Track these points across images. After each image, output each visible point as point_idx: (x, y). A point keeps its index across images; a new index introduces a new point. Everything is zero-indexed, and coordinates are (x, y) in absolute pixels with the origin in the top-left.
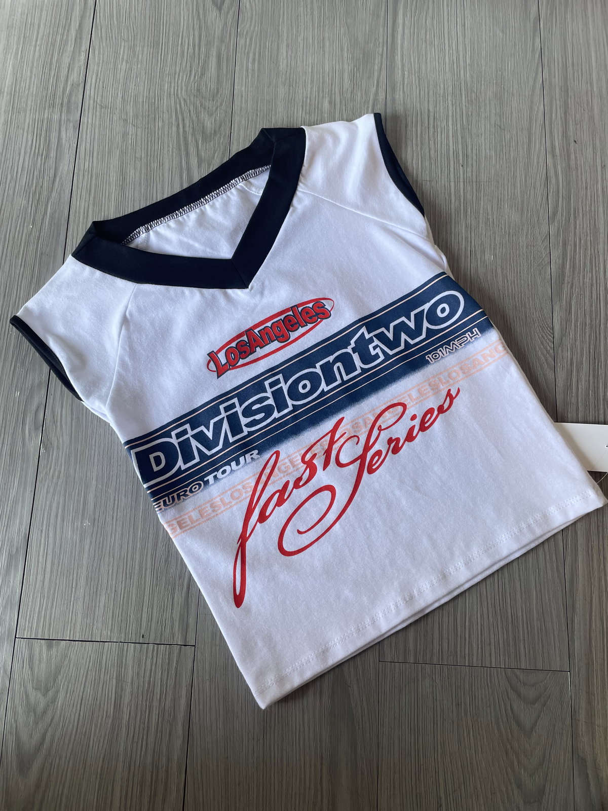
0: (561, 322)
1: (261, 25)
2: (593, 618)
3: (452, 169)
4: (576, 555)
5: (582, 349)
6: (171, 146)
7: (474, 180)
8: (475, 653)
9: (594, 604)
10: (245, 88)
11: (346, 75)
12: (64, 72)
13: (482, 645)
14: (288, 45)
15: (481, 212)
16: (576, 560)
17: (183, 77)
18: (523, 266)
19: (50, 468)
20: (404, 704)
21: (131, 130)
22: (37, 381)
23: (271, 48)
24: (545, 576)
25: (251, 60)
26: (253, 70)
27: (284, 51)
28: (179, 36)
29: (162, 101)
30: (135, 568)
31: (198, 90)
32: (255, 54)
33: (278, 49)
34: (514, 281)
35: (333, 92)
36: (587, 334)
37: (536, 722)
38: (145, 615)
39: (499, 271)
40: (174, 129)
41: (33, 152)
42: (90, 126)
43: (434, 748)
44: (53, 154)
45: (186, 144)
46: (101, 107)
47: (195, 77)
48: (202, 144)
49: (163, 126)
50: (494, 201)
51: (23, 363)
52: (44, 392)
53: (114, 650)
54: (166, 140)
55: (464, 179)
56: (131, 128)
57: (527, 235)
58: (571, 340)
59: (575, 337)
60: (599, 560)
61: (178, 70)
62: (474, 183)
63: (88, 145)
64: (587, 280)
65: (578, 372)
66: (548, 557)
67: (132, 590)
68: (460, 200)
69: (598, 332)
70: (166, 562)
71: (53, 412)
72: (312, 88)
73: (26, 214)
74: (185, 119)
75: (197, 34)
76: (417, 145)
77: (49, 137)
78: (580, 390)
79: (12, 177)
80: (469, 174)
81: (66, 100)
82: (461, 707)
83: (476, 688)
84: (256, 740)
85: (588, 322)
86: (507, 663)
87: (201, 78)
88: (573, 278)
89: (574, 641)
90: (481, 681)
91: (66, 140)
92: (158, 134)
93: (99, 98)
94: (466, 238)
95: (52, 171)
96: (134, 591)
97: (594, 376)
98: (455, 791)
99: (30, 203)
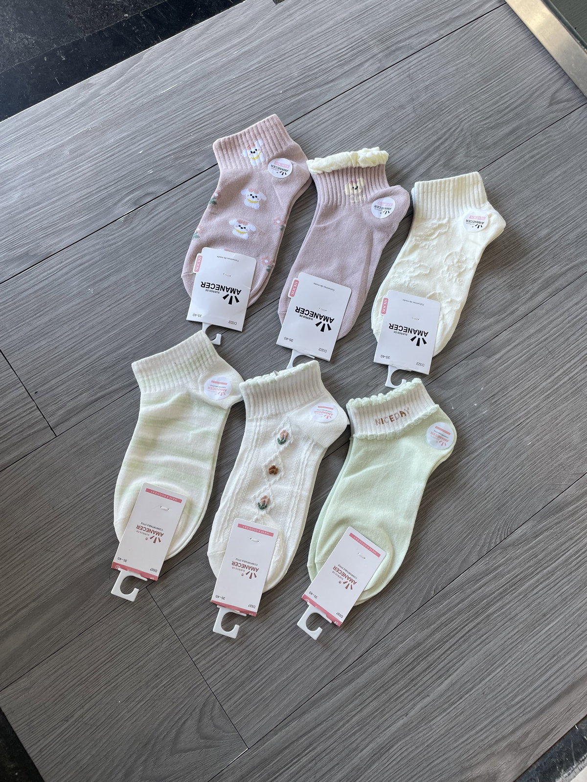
0: (522, 535)
1: (565, 142)
2: (306, 737)
3: (573, 362)
4: (346, 685)
5: (514, 568)
6: (420, 145)
7: (579, 385)
8: (208, 659)
9: (318, 729)
10: (507, 166)
11: (579, 230)
12: (413, 31)
13: (218, 661)
14: (565, 172)
15: (558, 409)
16: (342, 688)
17: (478, 116)
18: (543, 473)
19: (113, 235)
20: (126, 632)
21: (409, 109)
22: (170, 178)
23: (553, 162)
24: (310, 672)
25: (531, 154)
26: (525, 161)
27: (559, 173)
28: (507, 91)
29: (448, 115)
30: (83, 349)
31: (478, 134)
32: (538, 154)
33: (556, 167)
34: (525, 475)
35: (557, 231)
36: (529, 564)
37: (189, 750)
38: (53, 382)
39: (523, 457)
40: (435, 138)
41: (336, 53)
42: (388, 78)
43: (109, 682)
44: (346, 68)
45: (430, 155)
46: (409, 76)
47: (485, 124)
48: (440, 166)
49: (430, 129)
50: (575, 412)
51: (176, 159)
52: (166, 189)
53: (10, 379)
54: (421, 138)
55: (573, 377)
56: (410, 107)
57: (569, 457)
58: (514, 554)
59: (519, 556)
60: (356, 707)
61: (481, 108)
62: (576, 387)
63: (373, 87)
64: (572, 532)
65: (495, 577)
66: (327, 663)
67: (66, 359)
68: (554, 386)
69: (538, 571)
70: (104, 368)
71: (156, 206)
72: (547, 213)
73: (287, 81)
74: (448, 140)
75: (519, 101)
76: (569, 322)
77: (357, 56)
78: (480, 591)
79: (307, 52)
80: (579, 378)
81: (393, 48)
82: (156, 680)
83: (181, 681)
84: (16, 536)
85: (540, 557)
86: (218, 691)
87: (489, 129)
88: (565, 519)
89: (276, 735)
90: (189, 681)
91: (364, 70)
92: (422, 129)
93: (415, 70)
94: (529, 412)
95: (335, 76)
96: (66, 362)
97: (501, 593)
98: (86, 724)
99: (299, 78)
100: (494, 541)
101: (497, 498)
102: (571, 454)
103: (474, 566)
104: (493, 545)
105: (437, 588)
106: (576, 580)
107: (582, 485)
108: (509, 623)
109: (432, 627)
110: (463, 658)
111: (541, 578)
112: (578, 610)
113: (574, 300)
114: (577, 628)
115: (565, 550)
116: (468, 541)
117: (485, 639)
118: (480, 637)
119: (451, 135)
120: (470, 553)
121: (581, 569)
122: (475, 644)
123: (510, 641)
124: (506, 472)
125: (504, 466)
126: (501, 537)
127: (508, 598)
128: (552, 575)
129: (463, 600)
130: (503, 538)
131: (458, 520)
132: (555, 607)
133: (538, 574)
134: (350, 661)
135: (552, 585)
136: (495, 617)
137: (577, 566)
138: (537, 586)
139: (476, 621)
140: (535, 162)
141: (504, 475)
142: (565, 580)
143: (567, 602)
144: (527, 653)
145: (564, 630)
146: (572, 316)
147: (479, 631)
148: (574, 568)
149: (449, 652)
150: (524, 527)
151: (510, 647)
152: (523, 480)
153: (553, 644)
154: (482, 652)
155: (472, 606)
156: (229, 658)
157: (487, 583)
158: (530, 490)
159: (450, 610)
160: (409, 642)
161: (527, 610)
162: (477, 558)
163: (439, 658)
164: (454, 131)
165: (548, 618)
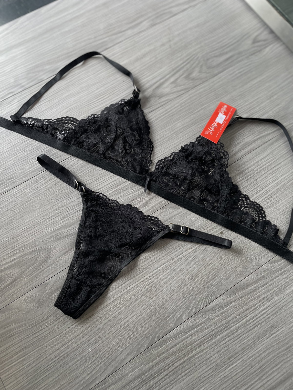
100: (199, 307)
101: (203, 278)
102: (254, 252)
103: (185, 323)
104: (198, 309)
105: (159, 336)
106: (252, 336)
107: (260, 273)
108: (205, 362)
109: (153, 362)
110: (172, 385)
111: (229, 333)
112: (252, 356)
113: (262, 156)
114: (251, 368)
115: (245, 316)
116: (182, 306)
117: (188, 373)
118: (185, 371)
119: (192, 60)
120: (182, 315)
121: (256, 329)
122: (181, 376)
123: (205, 375)
124: (210, 263)
125: (209, 258)
126: (204, 304)
127: (206, 345)
128: (236, 331)
129: (175, 346)
130: (205, 305)
131: (177, 292)
132: (237, 353)
133: (226, 330)
134: (97, 382)
135: (236, 338)
136: (196, 358)
137: (253, 326)
138: (226, 338)
139: (183, 360)
140: (242, 75)
141: (209, 264)
142: (245, 335)
143: (245, 351)
144: (215, 383)
145: (242, 369)
146: (260, 166)
147: (184, 367)
148: (251, 328)
149: (163, 380)
150: (219, 299)
151: (204, 379)
152: (221, 267)
153: (234, 378)
154: (185, 381)
155: (180, 350)
156: (21, 374)
157: (192, 334)
158: (225, 275)
159: (166, 352)
160: (137, 371)
161: (217, 354)
162: (187, 317)
163: (156, 383)
164: (194, 58)
165: (231, 361)
